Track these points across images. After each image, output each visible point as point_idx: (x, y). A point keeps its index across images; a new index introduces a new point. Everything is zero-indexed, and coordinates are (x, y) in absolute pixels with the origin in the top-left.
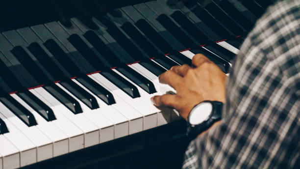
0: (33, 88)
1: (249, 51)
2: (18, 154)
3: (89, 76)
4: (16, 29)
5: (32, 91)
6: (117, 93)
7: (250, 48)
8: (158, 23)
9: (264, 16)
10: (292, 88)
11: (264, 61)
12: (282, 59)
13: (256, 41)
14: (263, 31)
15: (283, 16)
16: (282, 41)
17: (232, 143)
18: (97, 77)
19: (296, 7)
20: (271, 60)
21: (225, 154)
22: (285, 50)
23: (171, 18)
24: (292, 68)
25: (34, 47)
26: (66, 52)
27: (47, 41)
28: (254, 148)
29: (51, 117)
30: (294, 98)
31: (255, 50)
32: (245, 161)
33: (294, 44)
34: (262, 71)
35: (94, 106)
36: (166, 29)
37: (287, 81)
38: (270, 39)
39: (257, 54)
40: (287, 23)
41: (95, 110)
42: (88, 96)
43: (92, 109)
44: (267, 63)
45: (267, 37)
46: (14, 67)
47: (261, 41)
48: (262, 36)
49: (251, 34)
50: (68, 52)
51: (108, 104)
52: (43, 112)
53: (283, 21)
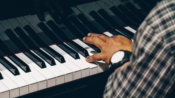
0: (18, 54)
1: (146, 28)
2: (9, 91)
3: (50, 46)
4: (7, 19)
5: (16, 55)
6: (66, 56)
7: (146, 26)
8: (90, 16)
9: (154, 8)
10: (169, 49)
11: (153, 34)
12: (163, 32)
13: (149, 22)
14: (153, 16)
15: (165, 8)
16: (164, 22)
17: (134, 76)
18: (55, 47)
19: (173, 3)
20: (157, 33)
21: (129, 81)
22: (166, 27)
23: (98, 13)
24: (169, 38)
25: (18, 30)
26: (37, 32)
27: (25, 26)
28: (145, 80)
29: (28, 70)
30: (170, 55)
31: (149, 27)
32: (140, 87)
33: (171, 24)
34: (152, 39)
35: (53, 64)
36: (95, 19)
37: (166, 45)
38: (157, 21)
39: (150, 30)
40: (167, 12)
41: (53, 66)
42: (50, 58)
43: (52, 65)
44: (155, 34)
45: (155, 20)
46: (6, 41)
47: (152, 22)
48: (153, 19)
49: (147, 19)
50: (38, 33)
51: (61, 63)
52: (23, 67)
53: (165, 11)
